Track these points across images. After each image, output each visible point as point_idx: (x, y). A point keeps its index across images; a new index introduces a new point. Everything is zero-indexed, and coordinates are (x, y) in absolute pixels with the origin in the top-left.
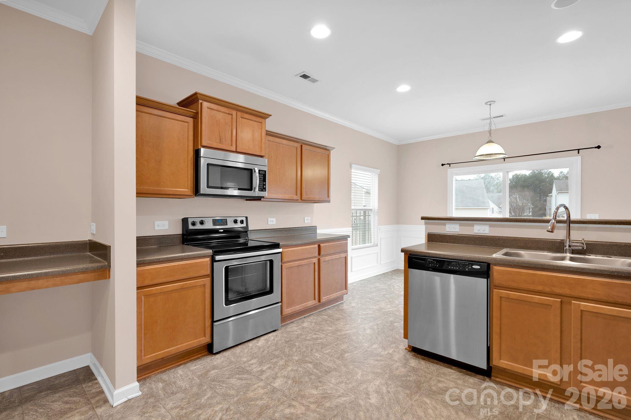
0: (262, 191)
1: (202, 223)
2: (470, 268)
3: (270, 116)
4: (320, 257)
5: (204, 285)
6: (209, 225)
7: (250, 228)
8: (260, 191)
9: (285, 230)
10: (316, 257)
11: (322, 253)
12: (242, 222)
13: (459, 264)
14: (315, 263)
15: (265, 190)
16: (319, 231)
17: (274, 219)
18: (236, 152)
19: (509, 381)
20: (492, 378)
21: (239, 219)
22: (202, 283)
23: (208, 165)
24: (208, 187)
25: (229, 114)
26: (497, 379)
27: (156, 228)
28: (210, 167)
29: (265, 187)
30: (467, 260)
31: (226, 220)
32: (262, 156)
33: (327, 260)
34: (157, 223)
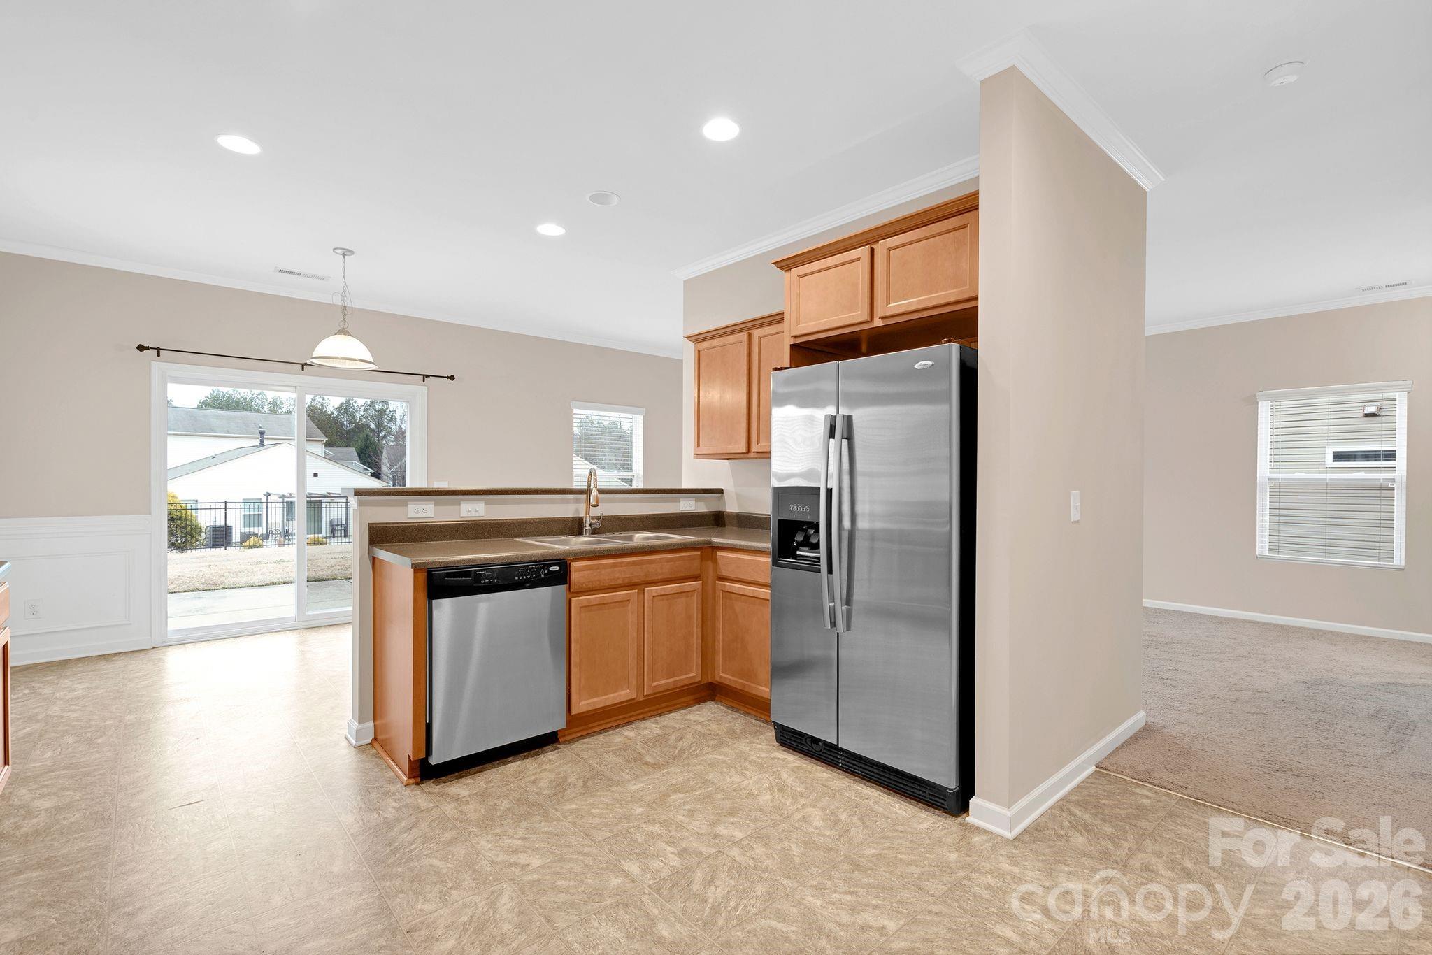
2: (546, 572)
13: (530, 569)
19: (579, 731)
20: (560, 740)
26: (568, 738)
30: (542, 559)
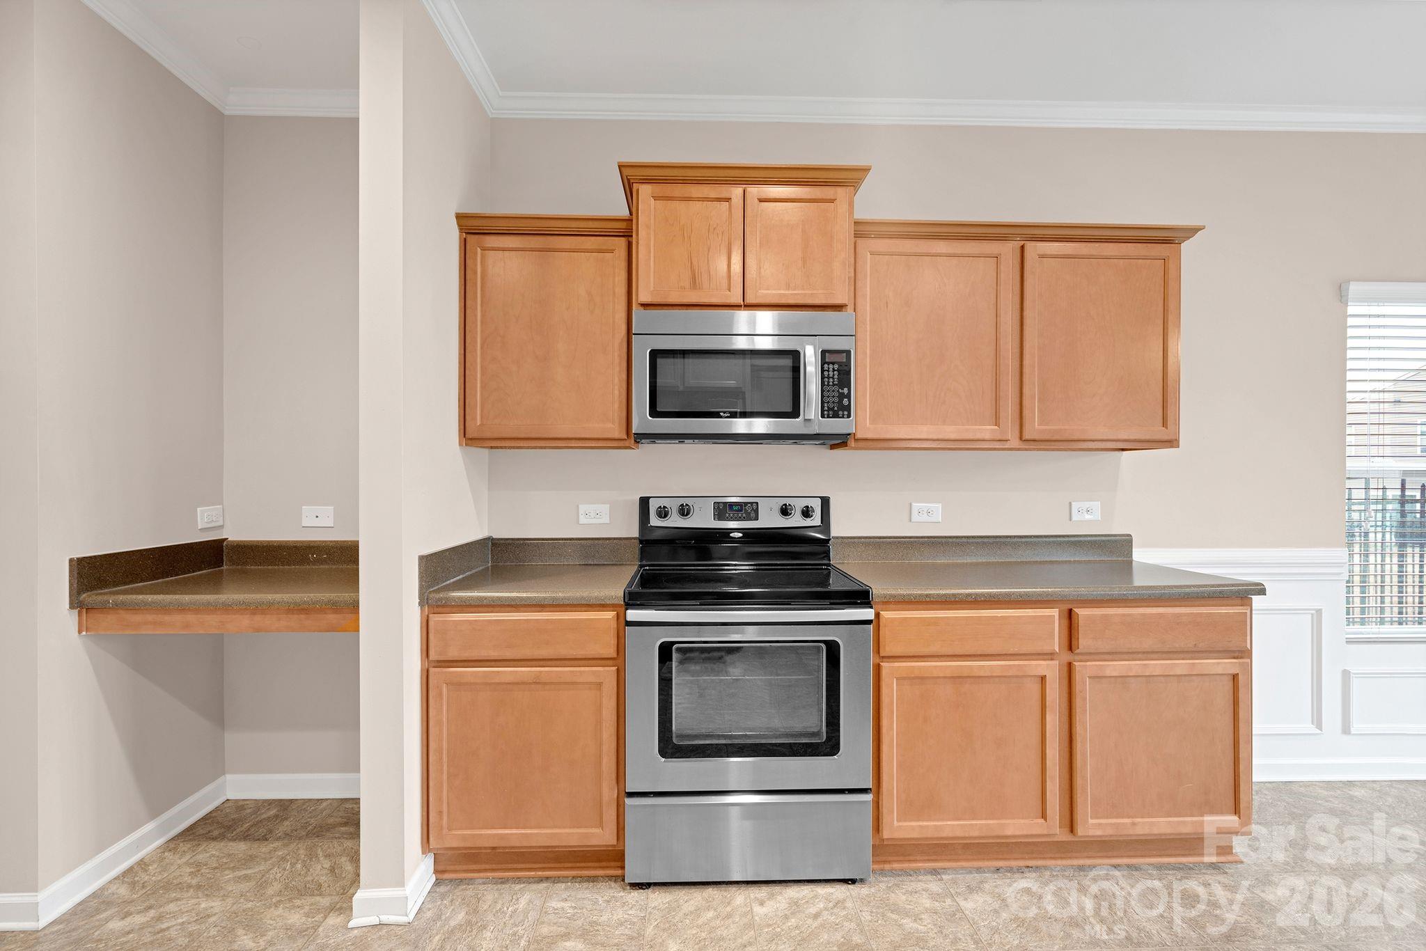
0: (836, 416)
1: (684, 511)
3: (866, 170)
4: (1077, 658)
5: (599, 685)
6: (703, 519)
7: (836, 530)
8: (828, 417)
9: (977, 543)
10: (1051, 654)
11: (1084, 642)
12: (807, 513)
14: (1043, 678)
15: (846, 413)
16: (1140, 555)
17: (937, 508)
18: (745, 306)
21: (799, 505)
22: (592, 679)
23: (655, 354)
24: (654, 412)
25: (719, 200)
27: (583, 520)
28: (660, 362)
29: (845, 401)
31: (755, 507)
32: (838, 307)
33: (1108, 673)
34: (583, 508)
